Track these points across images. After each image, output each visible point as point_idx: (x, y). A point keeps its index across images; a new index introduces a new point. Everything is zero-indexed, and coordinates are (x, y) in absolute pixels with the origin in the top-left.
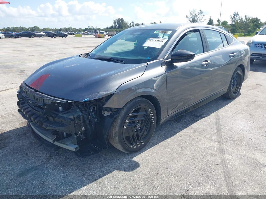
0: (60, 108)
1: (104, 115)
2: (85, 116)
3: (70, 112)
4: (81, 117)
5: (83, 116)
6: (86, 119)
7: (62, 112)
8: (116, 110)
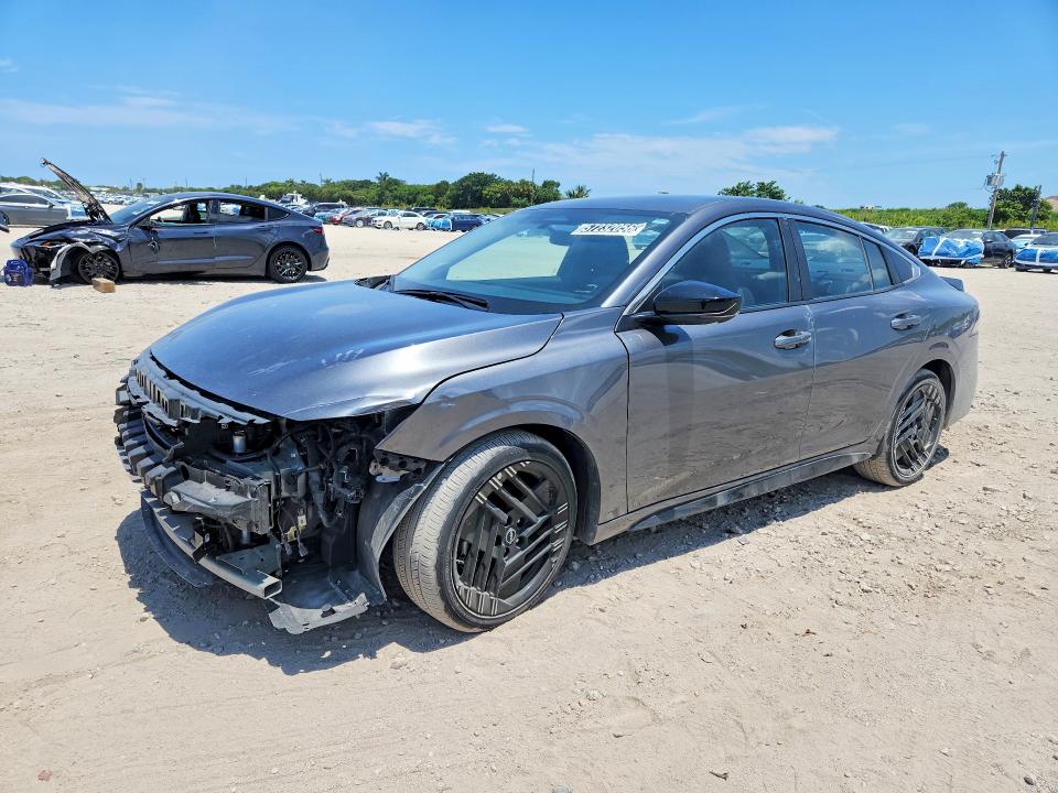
0: (237, 440)
1: (379, 479)
2: (315, 477)
3: (265, 455)
4: (301, 480)
5: (307, 473)
6: (314, 488)
7: (240, 454)
8: (423, 466)
